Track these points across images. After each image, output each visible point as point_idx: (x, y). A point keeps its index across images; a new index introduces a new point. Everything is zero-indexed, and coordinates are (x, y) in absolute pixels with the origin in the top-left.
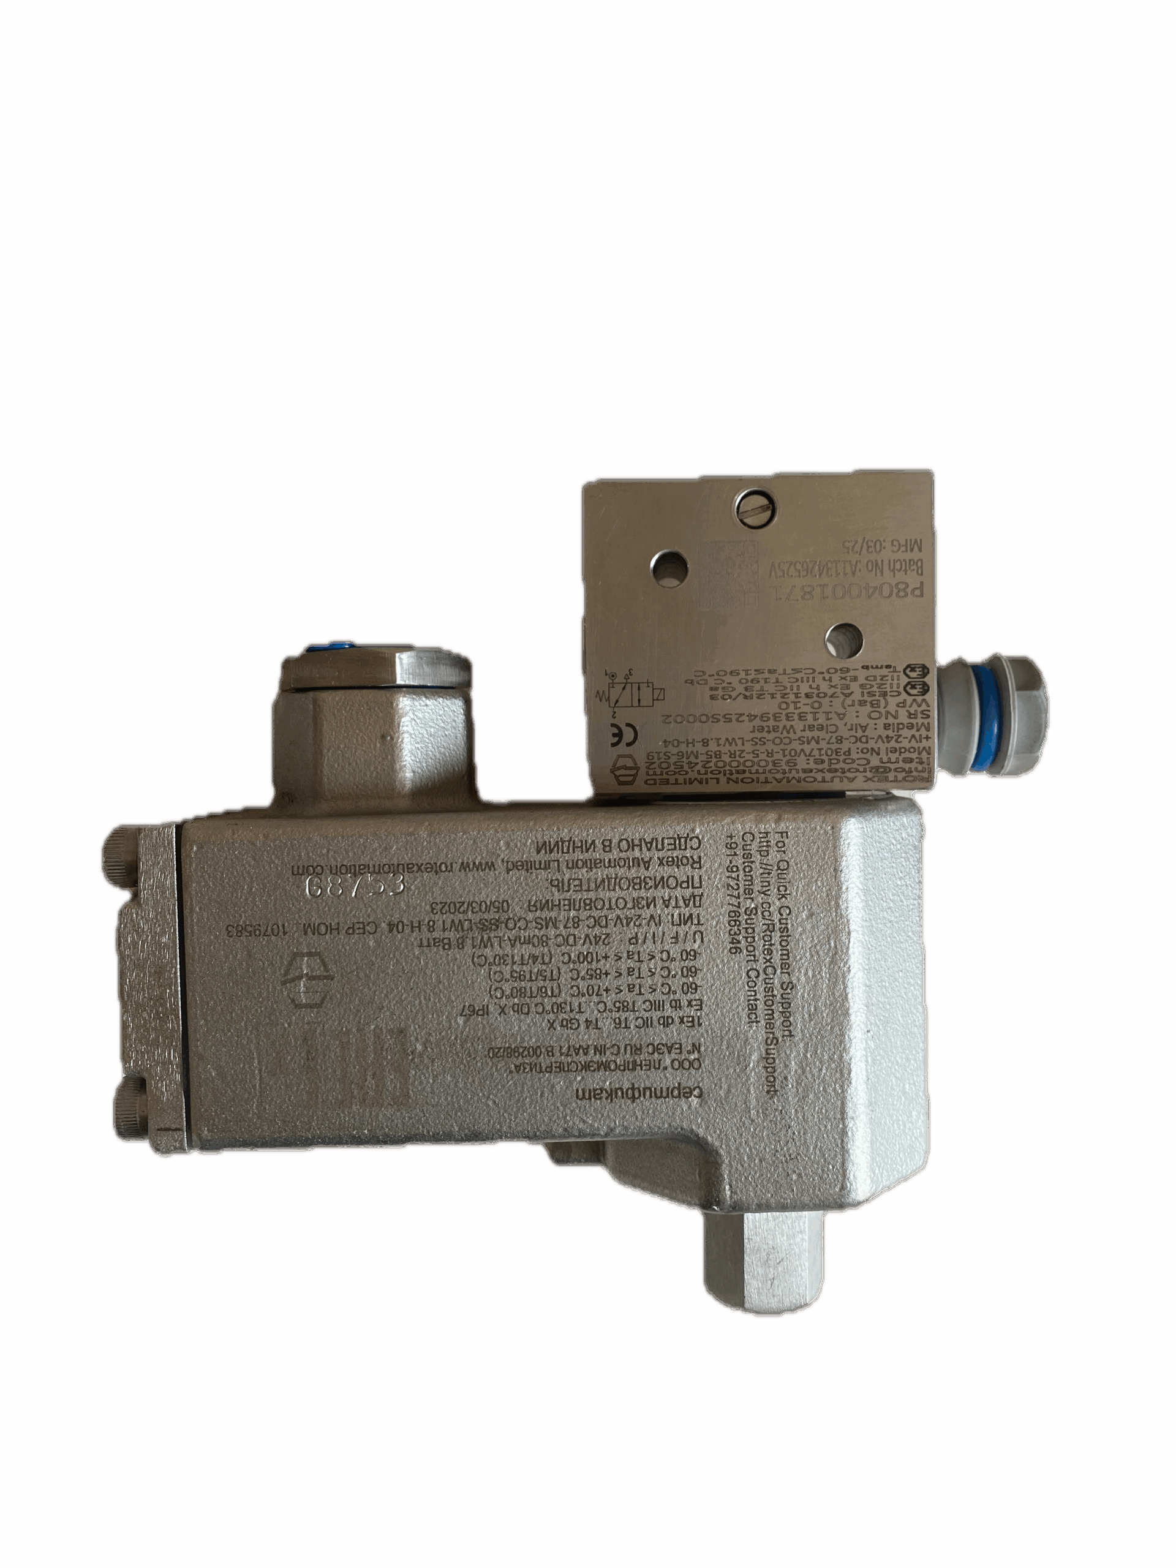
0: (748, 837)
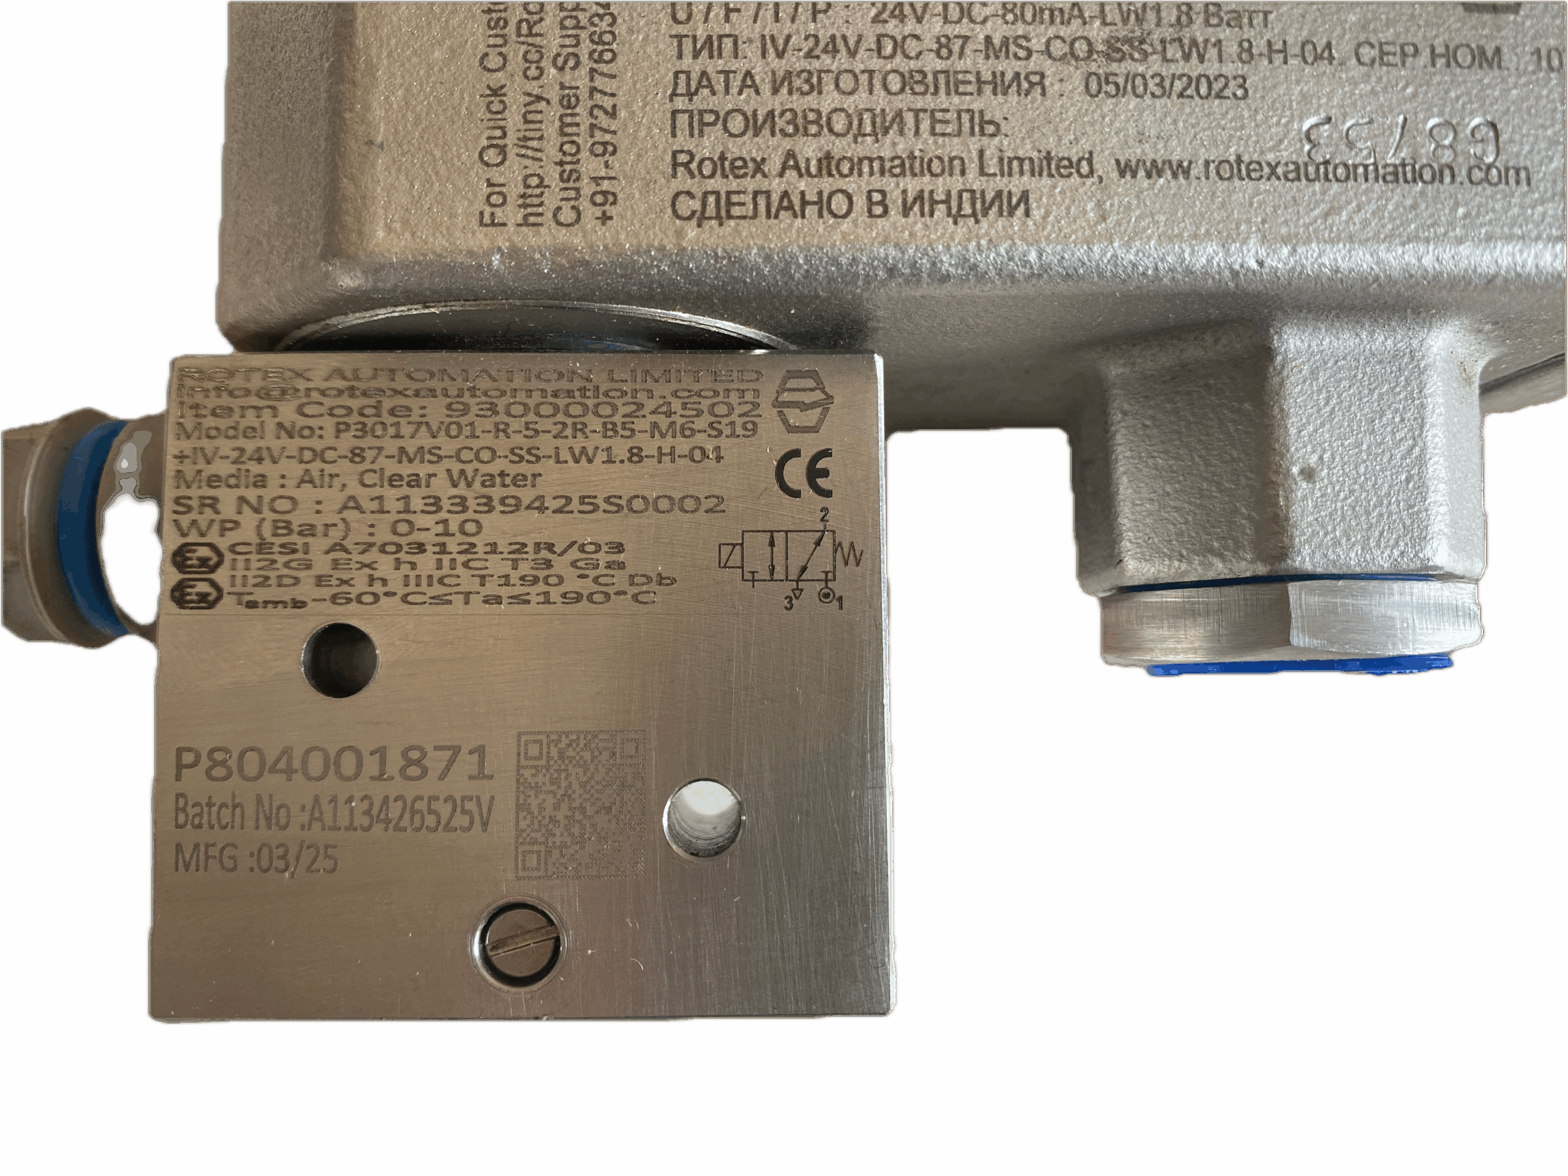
0: (567, 215)
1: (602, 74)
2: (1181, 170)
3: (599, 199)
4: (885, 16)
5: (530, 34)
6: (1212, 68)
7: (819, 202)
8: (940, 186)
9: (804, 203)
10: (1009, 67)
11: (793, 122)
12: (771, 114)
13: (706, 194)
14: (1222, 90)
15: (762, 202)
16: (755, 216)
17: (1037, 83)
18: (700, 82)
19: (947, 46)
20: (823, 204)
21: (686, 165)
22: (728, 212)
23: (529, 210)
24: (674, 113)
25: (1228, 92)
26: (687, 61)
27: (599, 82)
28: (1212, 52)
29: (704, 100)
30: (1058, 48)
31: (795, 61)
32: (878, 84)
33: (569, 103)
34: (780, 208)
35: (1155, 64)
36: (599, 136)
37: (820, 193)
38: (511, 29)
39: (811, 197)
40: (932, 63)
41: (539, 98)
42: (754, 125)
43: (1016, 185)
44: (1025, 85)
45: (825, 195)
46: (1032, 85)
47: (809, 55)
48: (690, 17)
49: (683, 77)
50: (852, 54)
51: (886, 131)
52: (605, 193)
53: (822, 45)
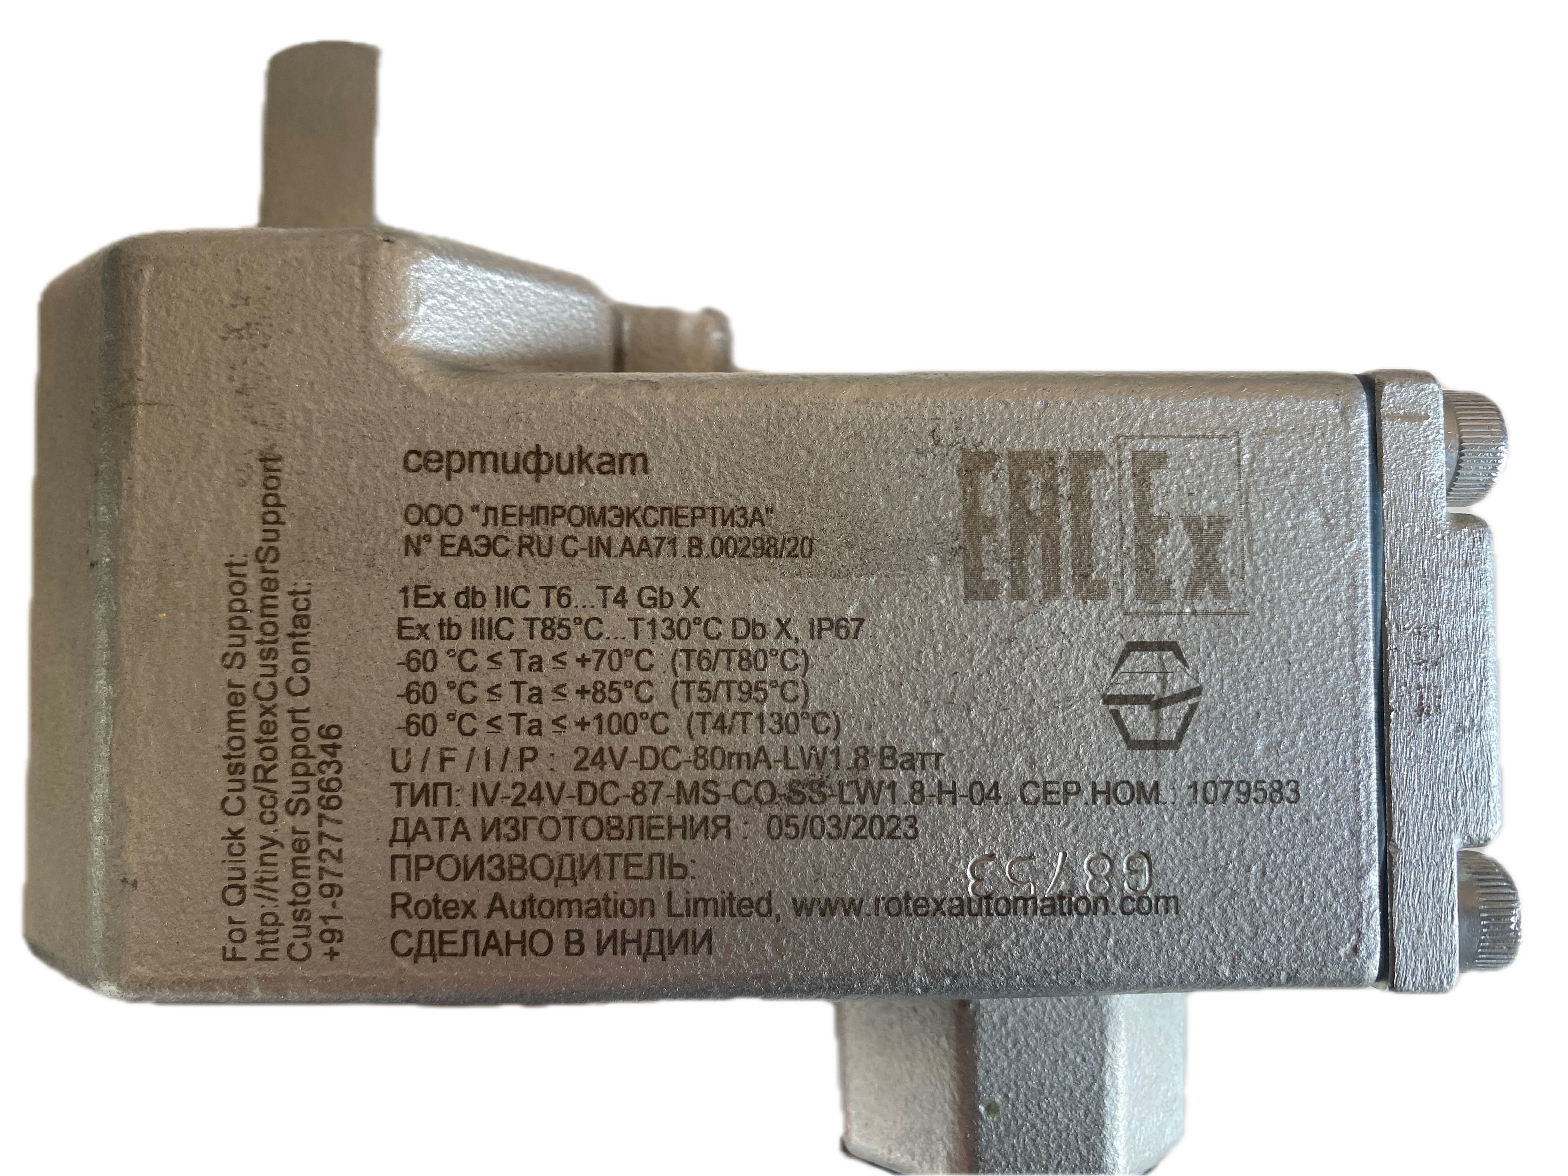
0: (300, 951)
1: (328, 820)
2: (853, 907)
3: (327, 936)
4: (587, 763)
5: (265, 780)
6: (886, 808)
7: (522, 942)
8: (632, 926)
9: (509, 942)
10: (698, 811)
11: (499, 867)
12: (480, 858)
13: (421, 933)
14: (894, 830)
15: (471, 939)
16: (464, 954)
17: (723, 826)
18: (416, 829)
19: (642, 792)
20: (526, 943)
21: (404, 906)
22: (441, 949)
23: (266, 946)
24: (394, 858)
25: (898, 833)
26: (405, 810)
27: (327, 827)
28: (886, 794)
29: (419, 846)
30: (744, 792)
31: (503, 809)
32: (577, 829)
33: (300, 846)
34: (488, 946)
35: (833, 806)
36: (327, 879)
37: (523, 933)
38: (248, 776)
39: (516, 936)
40: (627, 809)
41: (274, 842)
42: (465, 871)
43: (700, 925)
44: (712, 829)
45: (528, 936)
46: (719, 828)
47: (515, 803)
48: (407, 767)
49: (401, 824)
50: (556, 801)
51: (584, 876)
52: (332, 931)
53: (528, 792)
